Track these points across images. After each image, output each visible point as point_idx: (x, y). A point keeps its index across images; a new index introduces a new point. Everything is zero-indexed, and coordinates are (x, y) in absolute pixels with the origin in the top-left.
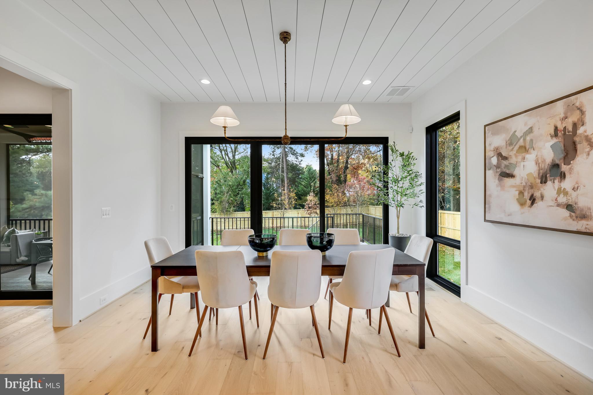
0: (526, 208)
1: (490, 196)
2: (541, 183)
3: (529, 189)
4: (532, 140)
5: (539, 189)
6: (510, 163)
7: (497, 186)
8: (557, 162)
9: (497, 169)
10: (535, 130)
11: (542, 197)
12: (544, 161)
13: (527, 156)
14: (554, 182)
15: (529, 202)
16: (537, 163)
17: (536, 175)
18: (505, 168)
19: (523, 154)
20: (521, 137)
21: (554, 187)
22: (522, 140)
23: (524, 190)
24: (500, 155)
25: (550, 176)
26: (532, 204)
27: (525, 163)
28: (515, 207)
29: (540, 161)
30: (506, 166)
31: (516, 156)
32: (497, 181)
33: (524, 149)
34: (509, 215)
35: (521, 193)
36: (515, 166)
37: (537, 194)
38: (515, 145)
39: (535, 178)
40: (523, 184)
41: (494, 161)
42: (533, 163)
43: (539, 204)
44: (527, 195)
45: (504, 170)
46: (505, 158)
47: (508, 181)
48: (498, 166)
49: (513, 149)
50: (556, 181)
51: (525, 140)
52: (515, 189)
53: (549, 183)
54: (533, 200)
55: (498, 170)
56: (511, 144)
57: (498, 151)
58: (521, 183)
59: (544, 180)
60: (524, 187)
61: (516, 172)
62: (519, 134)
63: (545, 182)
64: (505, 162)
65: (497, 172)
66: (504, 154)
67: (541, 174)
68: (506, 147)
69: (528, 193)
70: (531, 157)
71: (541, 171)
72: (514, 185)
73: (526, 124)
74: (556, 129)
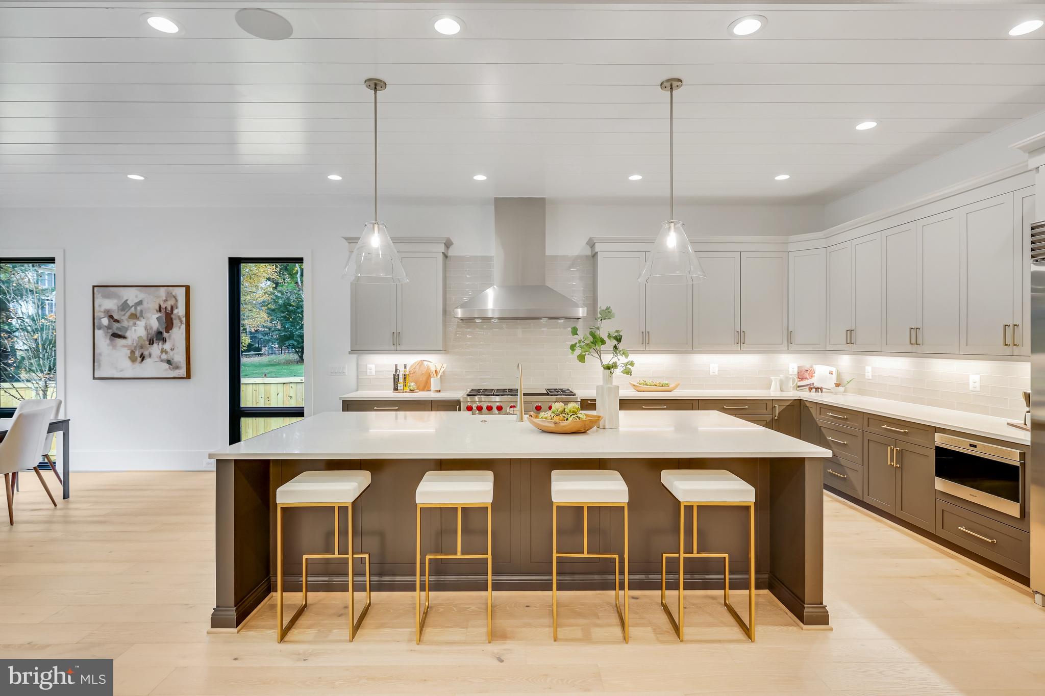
0: (137, 364)
1: (100, 354)
2: (149, 344)
3: (139, 349)
4: (141, 311)
5: (148, 349)
6: (122, 326)
7: (108, 345)
8: (161, 330)
9: (108, 329)
10: (145, 303)
11: (150, 355)
12: (151, 328)
13: (138, 322)
14: (158, 344)
15: (139, 359)
16: (146, 329)
17: (145, 338)
18: (116, 329)
19: (134, 320)
20: (133, 306)
21: (159, 348)
22: (133, 308)
23: (135, 349)
24: (111, 317)
25: (156, 340)
26: (142, 360)
27: (136, 328)
28: (128, 363)
29: (148, 328)
30: (118, 329)
31: (128, 321)
32: (108, 341)
33: (134, 317)
34: (121, 371)
35: (133, 352)
36: (127, 329)
37: (146, 353)
38: (127, 312)
39: (144, 340)
40: (134, 345)
41: (105, 321)
42: (143, 329)
43: (148, 361)
44: (137, 354)
45: (116, 332)
46: (117, 321)
47: (120, 342)
48: (109, 327)
49: (125, 314)
50: (160, 344)
51: (136, 309)
52: (126, 348)
53: (155, 345)
54: (143, 357)
55: (109, 331)
56: (123, 310)
57: (109, 313)
58: (133, 344)
59: (151, 342)
60: (135, 347)
61: (128, 334)
62: (130, 303)
63: (153, 344)
64: (116, 325)
65: (107, 332)
66: (116, 317)
67: (149, 338)
68: (118, 312)
69: (139, 352)
70: (141, 324)
71: (149, 336)
72: (126, 345)
73: (136, 297)
74: (160, 307)
